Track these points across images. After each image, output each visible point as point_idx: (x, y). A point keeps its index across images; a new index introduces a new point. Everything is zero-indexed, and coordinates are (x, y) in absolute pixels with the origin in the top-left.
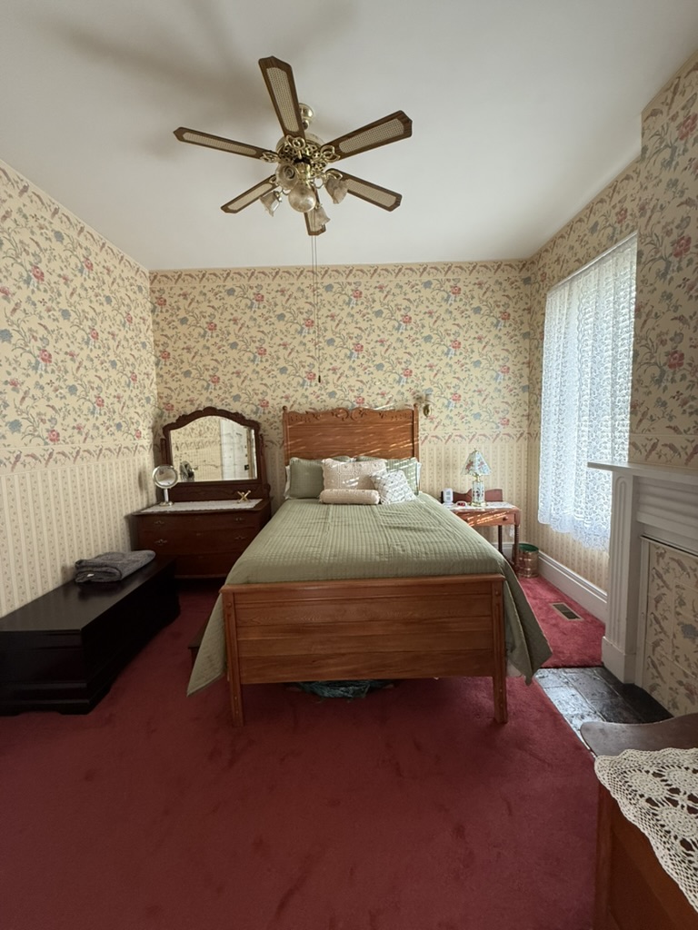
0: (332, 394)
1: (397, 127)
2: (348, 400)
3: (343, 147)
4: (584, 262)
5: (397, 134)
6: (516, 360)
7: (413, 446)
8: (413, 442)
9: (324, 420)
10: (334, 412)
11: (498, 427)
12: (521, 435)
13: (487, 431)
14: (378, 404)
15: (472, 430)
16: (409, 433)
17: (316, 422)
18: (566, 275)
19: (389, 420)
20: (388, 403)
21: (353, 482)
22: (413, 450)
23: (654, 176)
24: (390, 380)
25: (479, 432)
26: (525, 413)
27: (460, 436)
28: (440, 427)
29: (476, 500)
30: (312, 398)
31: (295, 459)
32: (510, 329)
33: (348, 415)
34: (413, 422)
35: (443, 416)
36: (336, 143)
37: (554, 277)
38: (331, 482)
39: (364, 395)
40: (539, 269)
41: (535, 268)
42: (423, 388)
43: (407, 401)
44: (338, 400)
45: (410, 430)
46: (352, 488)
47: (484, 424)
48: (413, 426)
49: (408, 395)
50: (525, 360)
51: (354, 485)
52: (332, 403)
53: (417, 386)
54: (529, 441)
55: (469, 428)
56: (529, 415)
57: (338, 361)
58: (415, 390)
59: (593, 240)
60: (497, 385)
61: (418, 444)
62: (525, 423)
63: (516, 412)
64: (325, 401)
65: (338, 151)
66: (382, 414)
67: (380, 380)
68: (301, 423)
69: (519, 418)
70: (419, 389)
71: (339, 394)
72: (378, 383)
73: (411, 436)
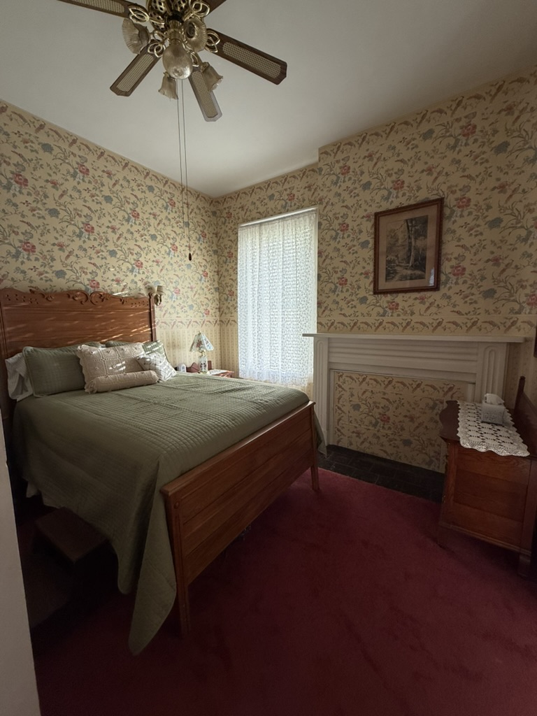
0: (60, 274)
1: (275, 71)
2: (81, 283)
3: (227, 48)
4: (264, 215)
5: (270, 74)
6: (211, 268)
7: (151, 330)
8: (151, 327)
9: (58, 302)
10: (70, 294)
11: (203, 316)
12: (216, 322)
13: (198, 319)
14: (114, 290)
15: (189, 318)
16: (147, 319)
17: (48, 304)
18: (249, 218)
19: (130, 307)
20: (123, 290)
21: (120, 367)
22: (152, 335)
23: (327, 186)
24: (124, 268)
25: (193, 319)
26: (217, 307)
27: (182, 322)
28: (167, 315)
29: (203, 370)
30: (33, 275)
31: (30, 348)
32: (207, 245)
33: (87, 298)
34: (150, 309)
35: (168, 306)
36: (225, 39)
37: (239, 218)
38: (96, 369)
39: (98, 279)
40: (225, 209)
41: (221, 207)
42: (153, 280)
43: (140, 290)
44: (68, 280)
45: (147, 316)
46: (121, 372)
47: (195, 313)
48: (150, 313)
49: (140, 285)
50: (216, 270)
51: (122, 369)
52: (61, 284)
53: (147, 277)
54: (221, 326)
55: (187, 316)
56: (219, 309)
57: (65, 237)
58: (146, 280)
59: (271, 204)
60: (201, 285)
61: (155, 329)
62: (218, 313)
63: (213, 306)
64: (51, 280)
65: (220, 46)
66: (122, 300)
67: (114, 267)
68: (23, 304)
69: (214, 310)
70: (149, 280)
71: (69, 274)
72: (112, 269)
73: (148, 322)
